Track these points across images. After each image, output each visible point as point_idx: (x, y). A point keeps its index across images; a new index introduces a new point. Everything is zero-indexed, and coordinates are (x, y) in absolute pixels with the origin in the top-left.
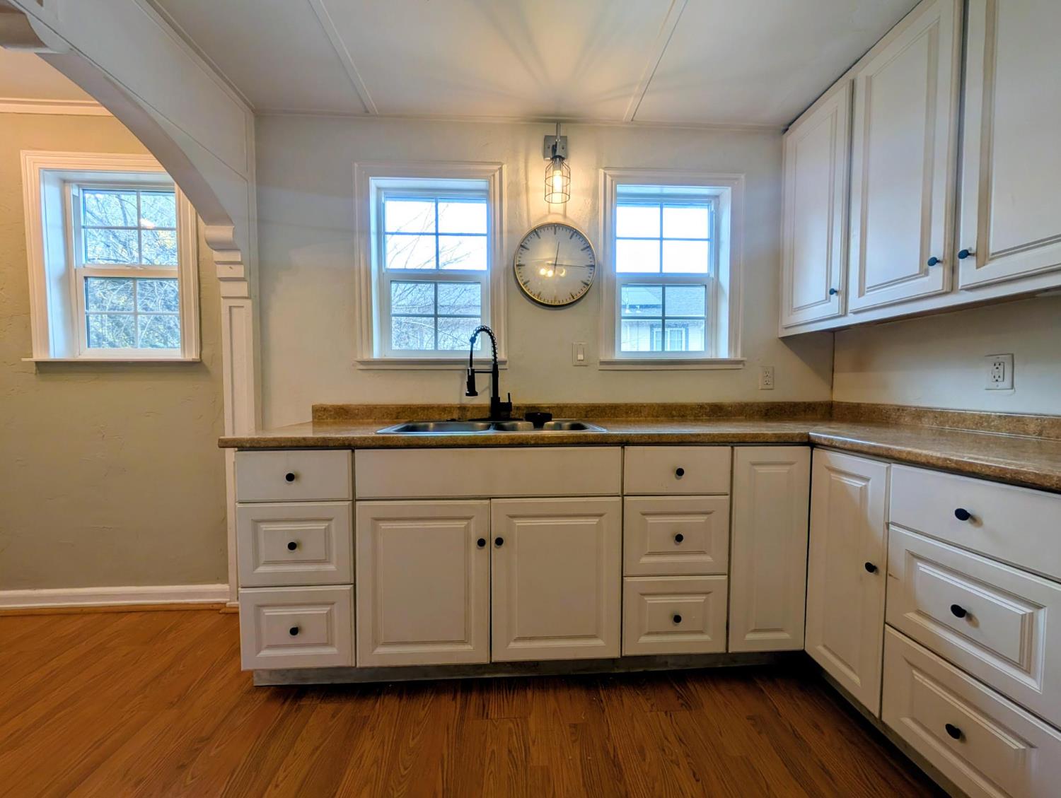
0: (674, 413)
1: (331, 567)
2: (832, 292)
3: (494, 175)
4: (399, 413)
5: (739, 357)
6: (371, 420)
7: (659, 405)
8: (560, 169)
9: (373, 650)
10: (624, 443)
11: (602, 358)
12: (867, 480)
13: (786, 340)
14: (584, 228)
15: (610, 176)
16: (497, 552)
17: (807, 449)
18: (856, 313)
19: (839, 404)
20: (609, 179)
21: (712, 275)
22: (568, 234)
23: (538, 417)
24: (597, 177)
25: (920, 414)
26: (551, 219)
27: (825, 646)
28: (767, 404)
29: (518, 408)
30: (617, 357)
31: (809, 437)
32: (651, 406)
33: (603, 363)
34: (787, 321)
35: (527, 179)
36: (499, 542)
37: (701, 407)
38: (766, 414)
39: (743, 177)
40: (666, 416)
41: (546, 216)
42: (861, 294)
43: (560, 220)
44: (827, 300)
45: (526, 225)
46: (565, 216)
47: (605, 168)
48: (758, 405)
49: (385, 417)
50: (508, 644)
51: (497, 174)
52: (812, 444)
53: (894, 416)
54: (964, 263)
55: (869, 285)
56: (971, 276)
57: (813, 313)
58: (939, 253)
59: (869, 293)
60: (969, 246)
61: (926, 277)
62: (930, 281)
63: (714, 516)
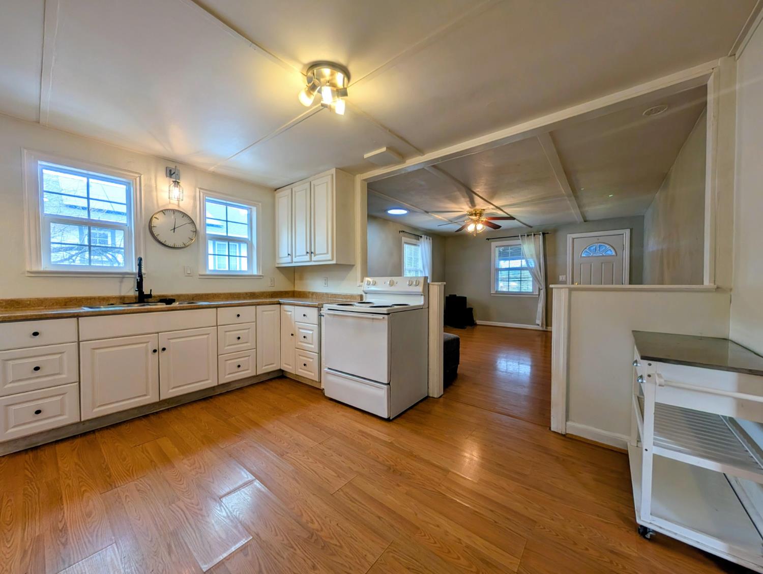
0: (235, 297)
1: (64, 376)
2: (289, 255)
3: (136, 179)
4: (66, 302)
5: (261, 274)
6: (42, 308)
7: (228, 294)
8: (177, 187)
9: (93, 410)
10: (217, 307)
11: (201, 273)
12: (291, 312)
13: (278, 268)
14: (189, 214)
15: (203, 192)
16: (162, 354)
17: (279, 305)
18: (295, 262)
19: (296, 291)
20: (201, 194)
21: (250, 240)
22: (181, 215)
23: (168, 301)
24: (196, 192)
25: (313, 294)
26: (170, 207)
27: (285, 364)
28: (272, 292)
29: (154, 297)
30: (208, 273)
31: (279, 301)
32: (224, 294)
33: (200, 275)
34: (278, 261)
35: (156, 184)
36: (164, 349)
37: (246, 294)
38: (272, 296)
39: (260, 204)
40: (232, 298)
41: (167, 204)
42: (295, 257)
43: (177, 208)
44: (288, 257)
45: (156, 207)
46: (179, 205)
47: (200, 188)
48: (269, 292)
49: (55, 305)
50: (168, 390)
51: (138, 179)
52: (280, 304)
53: (308, 294)
54: (313, 255)
55: (297, 255)
56: (314, 258)
57: (284, 260)
58: (308, 251)
59: (297, 257)
60: (313, 251)
61: (306, 257)
62: (307, 258)
63: (250, 330)
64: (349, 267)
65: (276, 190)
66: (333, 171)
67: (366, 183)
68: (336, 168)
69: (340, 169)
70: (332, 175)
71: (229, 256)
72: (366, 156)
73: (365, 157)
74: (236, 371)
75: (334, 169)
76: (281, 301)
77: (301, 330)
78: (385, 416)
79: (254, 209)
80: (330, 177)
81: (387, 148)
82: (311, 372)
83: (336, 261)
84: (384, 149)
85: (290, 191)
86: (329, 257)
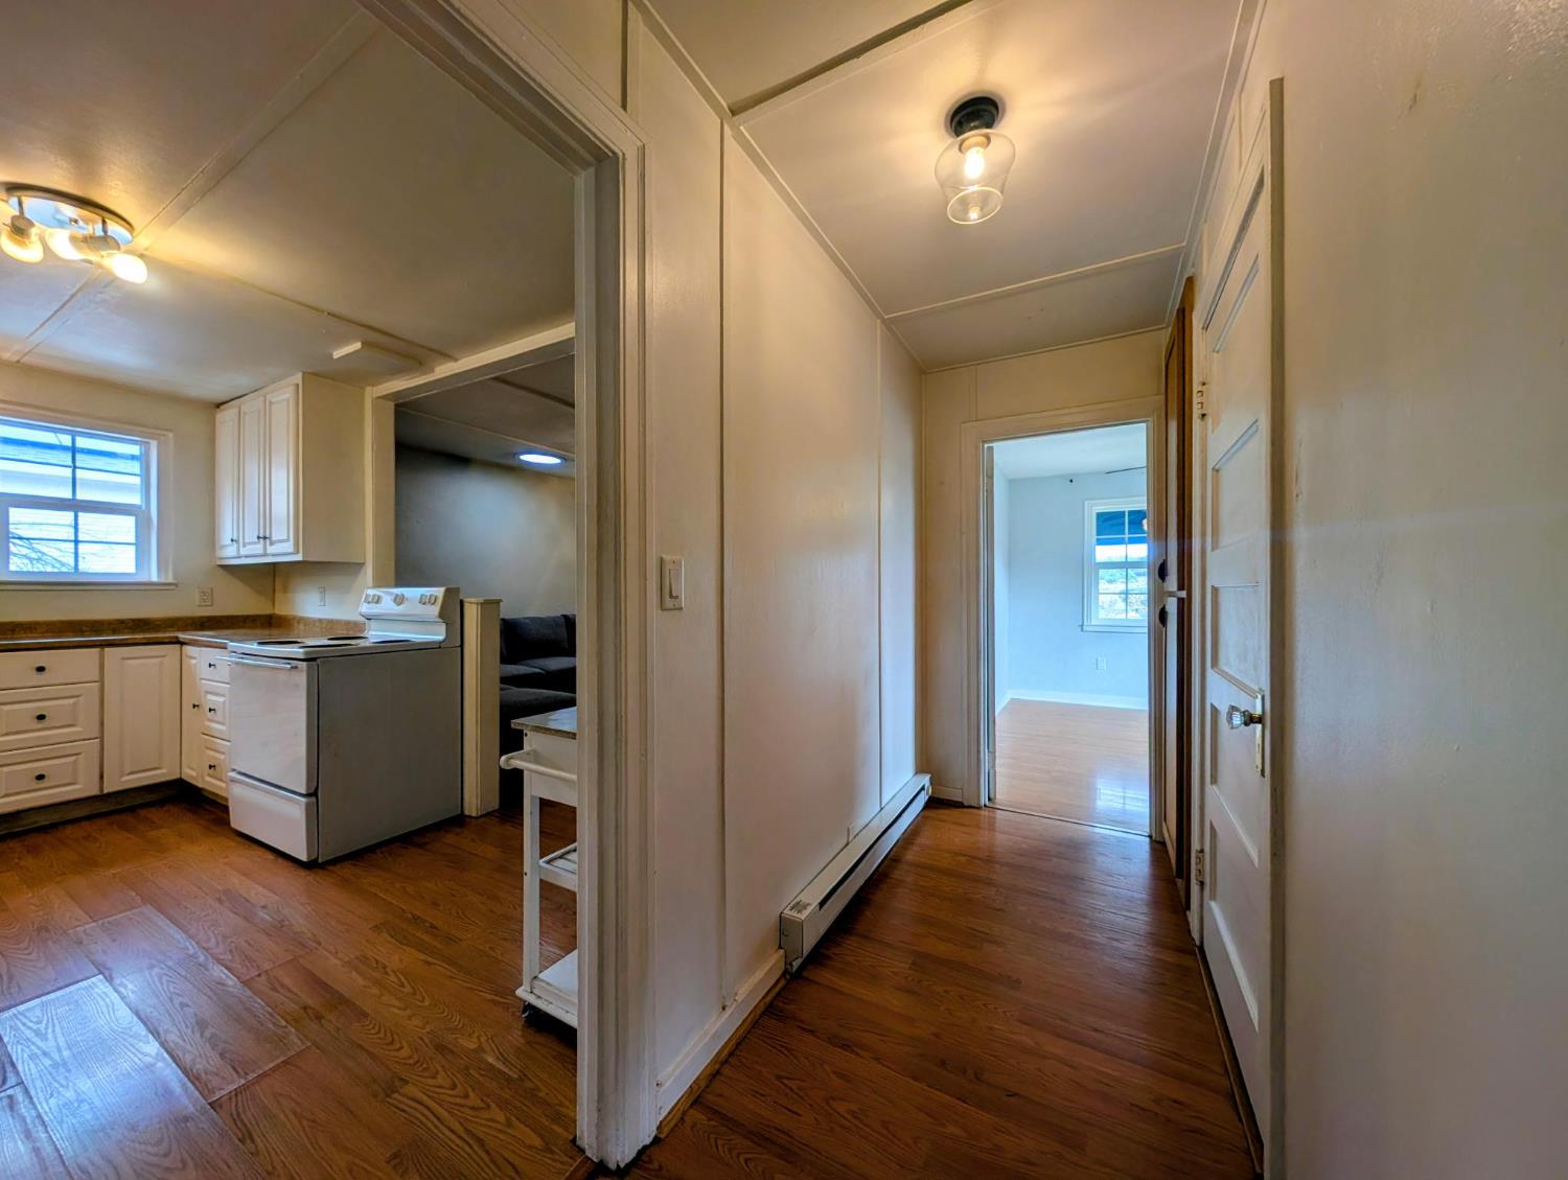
0: (85, 628)
2: (234, 541)
5: (170, 580)
7: (61, 623)
12: (196, 659)
17: (177, 646)
18: (245, 557)
21: (144, 507)
25: (300, 620)
27: (188, 768)
28: (201, 617)
32: (49, 623)
37: (122, 622)
38: (201, 626)
40: (73, 631)
42: (244, 545)
44: (233, 544)
48: (192, 618)
52: (182, 643)
54: (268, 541)
55: (246, 541)
56: (271, 549)
57: (230, 554)
58: (261, 535)
59: (248, 547)
60: (268, 535)
61: (258, 546)
62: (258, 548)
63: (80, 698)
64: (352, 568)
65: (219, 405)
66: (298, 378)
67: (391, 405)
68: (304, 373)
69: (315, 374)
70: (297, 385)
71: (76, 542)
72: (338, 354)
73: (335, 357)
74: (33, 788)
75: (300, 375)
76: (182, 636)
77: (210, 697)
78: (304, 857)
79: (154, 444)
80: (291, 389)
81: (363, 343)
82: (221, 780)
83: (303, 557)
84: (357, 346)
85: (236, 410)
86: (289, 547)
